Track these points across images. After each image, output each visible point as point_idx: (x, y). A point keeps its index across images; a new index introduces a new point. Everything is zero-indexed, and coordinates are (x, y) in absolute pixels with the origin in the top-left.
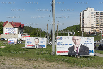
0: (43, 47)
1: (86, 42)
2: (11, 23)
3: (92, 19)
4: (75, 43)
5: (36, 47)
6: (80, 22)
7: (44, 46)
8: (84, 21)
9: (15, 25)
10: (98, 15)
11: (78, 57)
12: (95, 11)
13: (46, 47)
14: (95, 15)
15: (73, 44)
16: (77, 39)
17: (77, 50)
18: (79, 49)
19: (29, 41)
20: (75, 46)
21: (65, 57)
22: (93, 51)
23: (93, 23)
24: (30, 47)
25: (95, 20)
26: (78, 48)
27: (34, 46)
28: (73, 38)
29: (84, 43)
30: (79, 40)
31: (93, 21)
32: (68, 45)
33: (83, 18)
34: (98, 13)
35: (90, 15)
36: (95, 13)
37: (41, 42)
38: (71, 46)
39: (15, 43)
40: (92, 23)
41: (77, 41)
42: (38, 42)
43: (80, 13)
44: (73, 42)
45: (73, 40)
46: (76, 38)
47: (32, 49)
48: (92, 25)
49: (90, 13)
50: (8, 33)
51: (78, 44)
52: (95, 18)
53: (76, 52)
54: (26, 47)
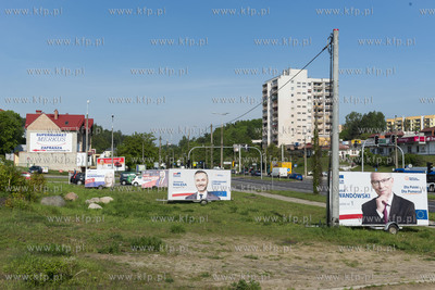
0: (222, 198)
1: (405, 187)
2: (51, 117)
3: (302, 103)
4: (380, 192)
5: (199, 198)
6: (265, 111)
7: (224, 194)
8: (276, 109)
9: (64, 122)
10: (319, 91)
11: (393, 231)
12: (310, 80)
13: (228, 198)
14: (309, 92)
15: (374, 195)
16: (384, 180)
17: (384, 212)
18: (388, 209)
19: (177, 179)
20: (380, 200)
21: (358, 231)
22: (425, 211)
23: (305, 117)
24: (183, 198)
25: (311, 107)
26: (386, 205)
27: (195, 195)
28: (372, 177)
29: (403, 191)
30: (387, 184)
31: (305, 110)
32: (359, 196)
33: (275, 100)
34: (319, 84)
35: (294, 92)
36: (310, 84)
37: (215, 182)
38: (367, 200)
39: (109, 186)
40: (302, 117)
41: (382, 185)
42: (205, 183)
43: (266, 85)
44: (374, 187)
45: (373, 182)
46: (381, 176)
47: (187, 205)
48: (302, 123)
49: (295, 85)
50: (44, 148)
51: (386, 193)
52: (310, 101)
53: (382, 216)
54: (170, 198)
